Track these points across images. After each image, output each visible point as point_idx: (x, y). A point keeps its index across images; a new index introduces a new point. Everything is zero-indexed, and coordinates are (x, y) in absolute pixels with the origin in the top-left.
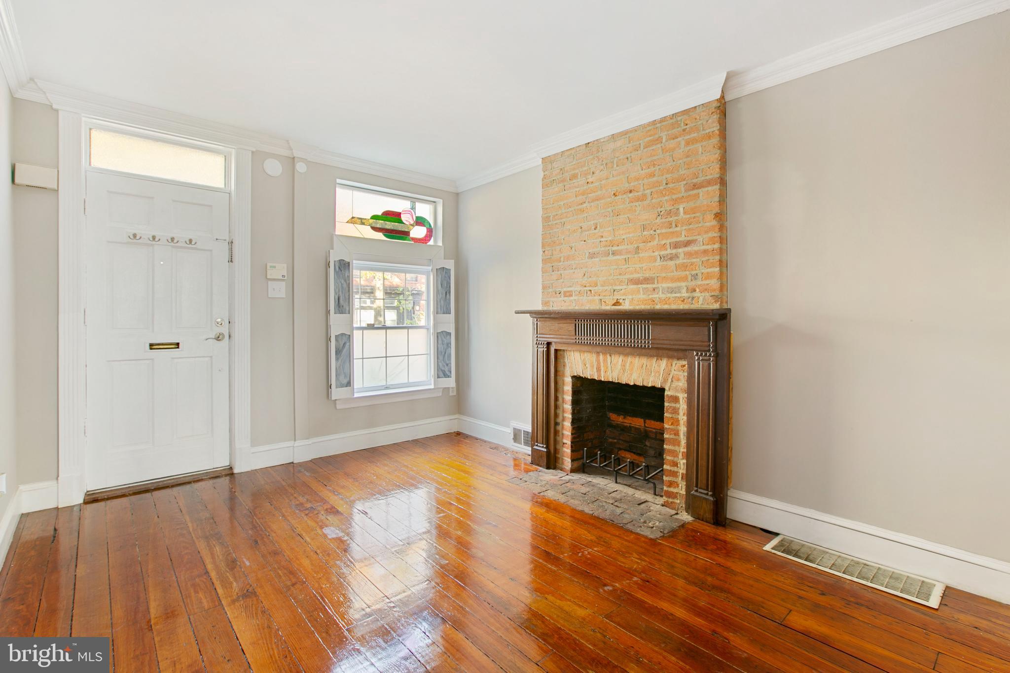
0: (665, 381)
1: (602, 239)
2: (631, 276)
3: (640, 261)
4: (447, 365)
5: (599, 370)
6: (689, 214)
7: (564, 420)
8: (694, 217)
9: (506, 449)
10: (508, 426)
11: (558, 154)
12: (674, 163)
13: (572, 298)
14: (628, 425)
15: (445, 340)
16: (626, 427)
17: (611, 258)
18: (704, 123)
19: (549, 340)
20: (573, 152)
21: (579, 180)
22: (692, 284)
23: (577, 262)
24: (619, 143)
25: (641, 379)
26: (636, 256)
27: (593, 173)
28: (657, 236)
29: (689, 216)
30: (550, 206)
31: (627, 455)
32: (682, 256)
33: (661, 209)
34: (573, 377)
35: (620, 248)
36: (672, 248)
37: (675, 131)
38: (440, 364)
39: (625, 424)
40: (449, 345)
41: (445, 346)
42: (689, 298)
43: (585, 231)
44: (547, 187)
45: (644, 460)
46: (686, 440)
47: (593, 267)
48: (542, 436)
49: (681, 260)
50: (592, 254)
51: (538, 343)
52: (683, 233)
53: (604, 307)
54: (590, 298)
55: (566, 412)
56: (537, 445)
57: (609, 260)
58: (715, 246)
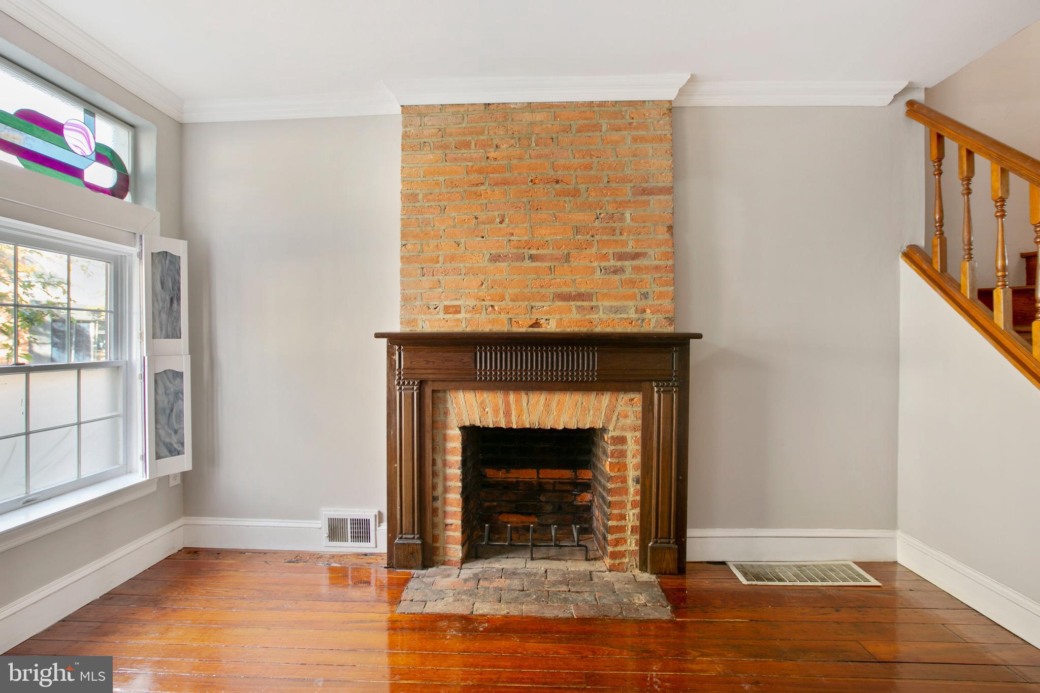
0: (608, 419)
1: (512, 238)
2: (559, 290)
3: (571, 271)
4: (176, 432)
5: (508, 414)
6: (638, 222)
7: (446, 490)
8: (644, 227)
9: (319, 557)
10: (314, 516)
11: (433, 106)
12: (618, 159)
13: (458, 316)
14: (515, 480)
15: (170, 385)
16: (511, 483)
17: (527, 263)
18: (655, 122)
19: (424, 377)
20: (462, 110)
21: (473, 151)
22: (641, 304)
23: (467, 265)
24: (539, 117)
25: (574, 420)
26: (565, 264)
27: (497, 146)
28: (595, 243)
29: (637, 225)
30: (419, 179)
31: (510, 519)
32: (629, 270)
33: (601, 211)
34: (463, 429)
35: (541, 252)
36: (615, 259)
37: (619, 122)
38: (162, 432)
39: (510, 480)
40: (178, 395)
41: (171, 398)
42: (638, 320)
43: (484, 223)
44: (413, 150)
45: (536, 520)
46: (639, 487)
47: (496, 275)
48: (411, 523)
49: (628, 275)
50: (495, 256)
51: (401, 383)
52: (631, 243)
53: (516, 329)
54: (492, 316)
55: (451, 480)
56: (401, 538)
57: (524, 267)
58: (670, 263)
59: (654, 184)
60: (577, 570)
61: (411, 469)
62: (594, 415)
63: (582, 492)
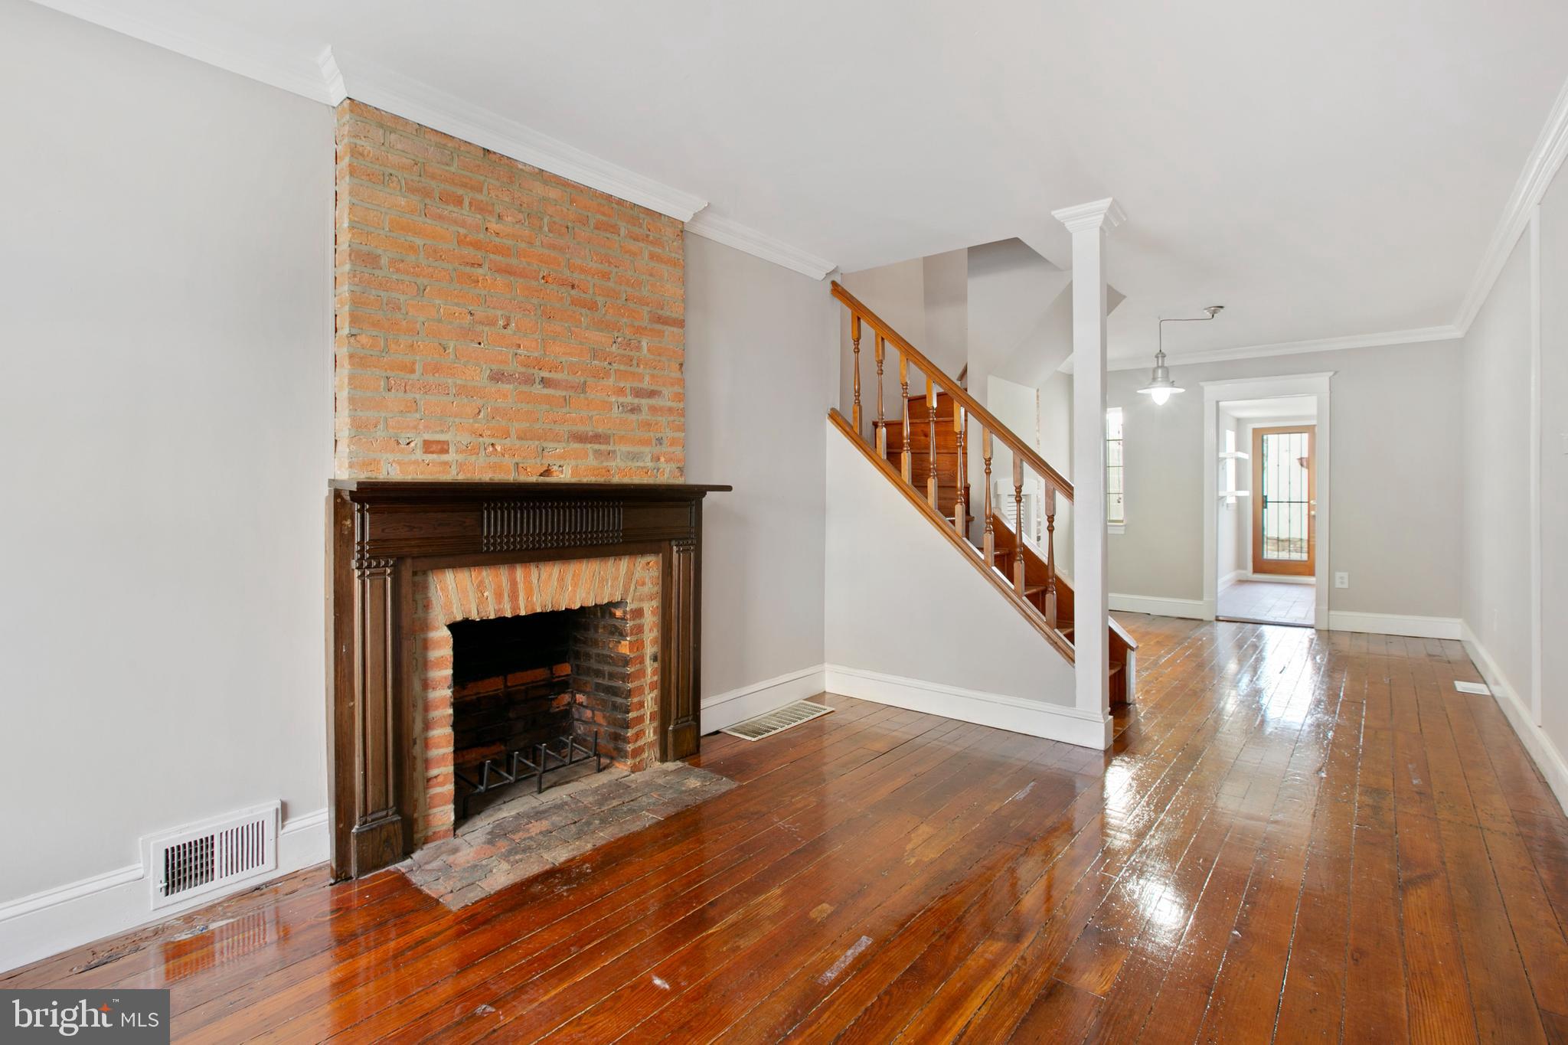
0: (626, 590)
2: (575, 428)
3: (588, 405)
5: (514, 597)
6: (653, 354)
7: (427, 726)
8: (659, 361)
11: (406, 122)
12: (636, 275)
13: (445, 457)
14: (474, 697)
17: (538, 389)
18: (670, 242)
19: (404, 552)
20: (451, 144)
21: (466, 213)
22: (656, 450)
23: (459, 382)
24: (553, 193)
25: (592, 595)
26: (582, 395)
27: (499, 216)
28: (612, 372)
29: (652, 357)
30: (382, 232)
32: (645, 410)
33: (619, 334)
34: (453, 627)
35: (554, 375)
36: (632, 395)
39: (468, 699)
42: (653, 469)
43: (481, 323)
44: (370, 180)
45: (503, 747)
46: (656, 665)
47: (498, 400)
48: (384, 791)
49: (645, 415)
50: (497, 374)
51: (365, 564)
52: (647, 378)
53: (523, 478)
54: (493, 459)
55: (437, 708)
57: (534, 393)
58: (681, 405)
59: (668, 313)
61: (383, 704)
62: (612, 586)
63: (559, 694)
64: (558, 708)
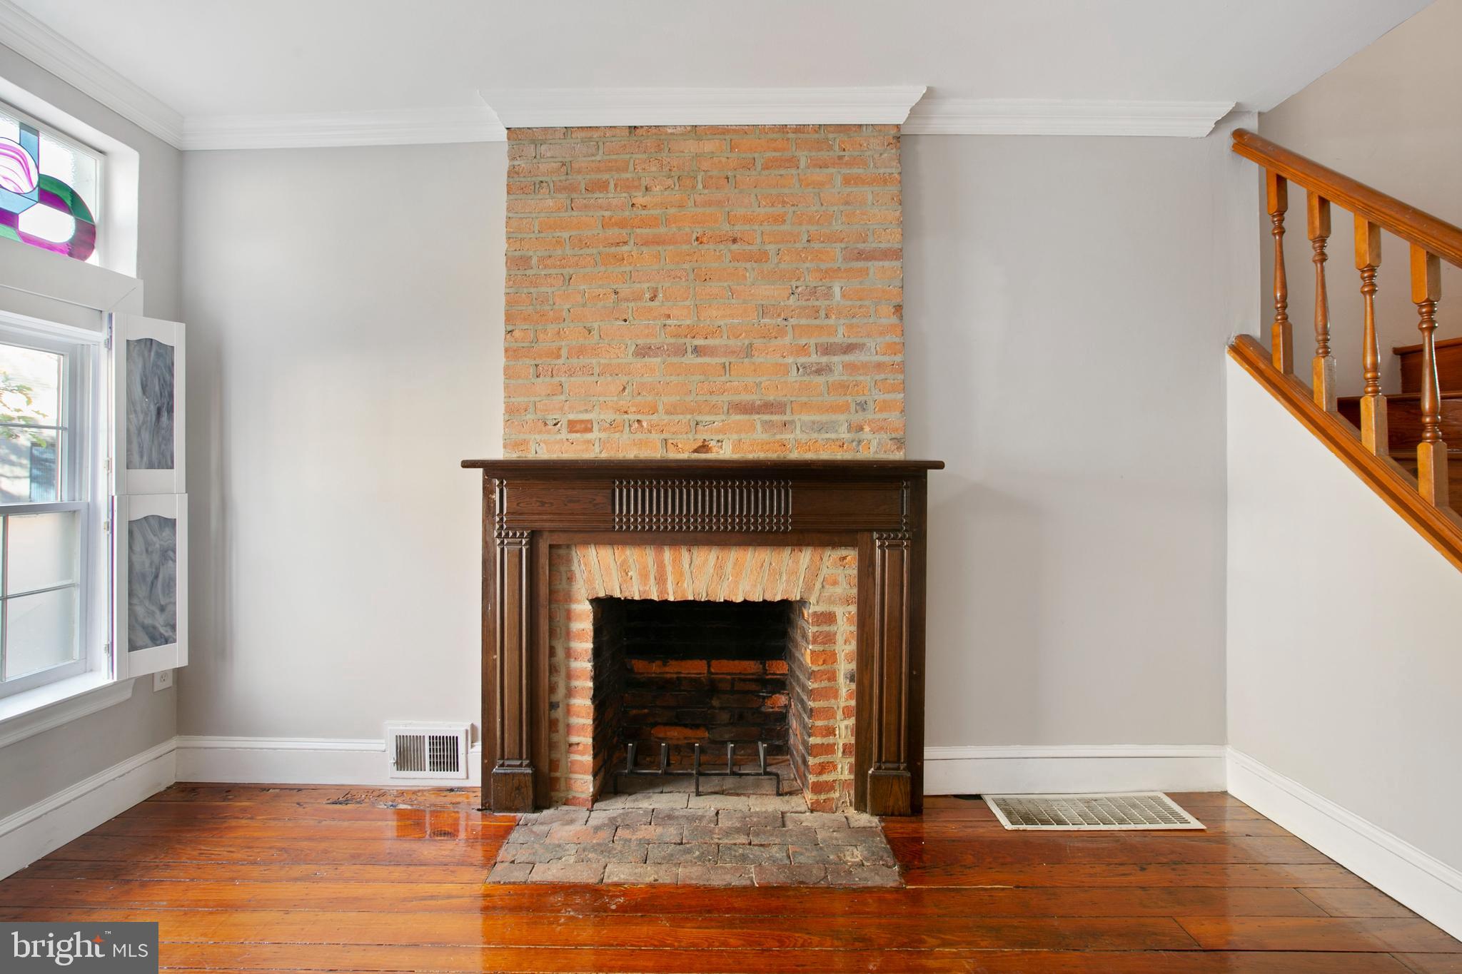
0: (809, 587)
1: (668, 322)
2: (737, 398)
3: (755, 370)
4: (162, 609)
5: (661, 579)
6: (851, 300)
7: (570, 693)
8: (860, 307)
9: (380, 794)
10: (378, 735)
11: (554, 129)
12: (824, 208)
13: (588, 436)
14: (675, 676)
15: (155, 539)
16: (669, 681)
17: (690, 359)
18: (876, 156)
19: (537, 525)
20: (596, 135)
21: (611, 195)
22: (858, 418)
23: (603, 361)
24: (708, 146)
25: (759, 589)
26: (746, 360)
27: (646, 189)
28: (789, 329)
29: (850, 303)
30: (532, 235)
31: (668, 733)
32: (838, 369)
33: (799, 283)
35: (710, 342)
36: (818, 353)
37: (824, 155)
38: (140, 610)
39: (668, 676)
40: (168, 553)
41: (156, 558)
42: (852, 441)
43: (627, 300)
44: (523, 193)
45: (707, 735)
46: (853, 686)
47: (645, 375)
48: (518, 741)
49: (837, 376)
50: (643, 348)
51: (503, 534)
52: (841, 330)
53: (673, 455)
54: (639, 436)
55: (578, 677)
56: (502, 765)
57: (686, 364)
58: (898, 358)
59: (874, 245)
60: (764, 810)
61: (517, 663)
62: (788, 581)
63: (774, 693)
64: (772, 708)
